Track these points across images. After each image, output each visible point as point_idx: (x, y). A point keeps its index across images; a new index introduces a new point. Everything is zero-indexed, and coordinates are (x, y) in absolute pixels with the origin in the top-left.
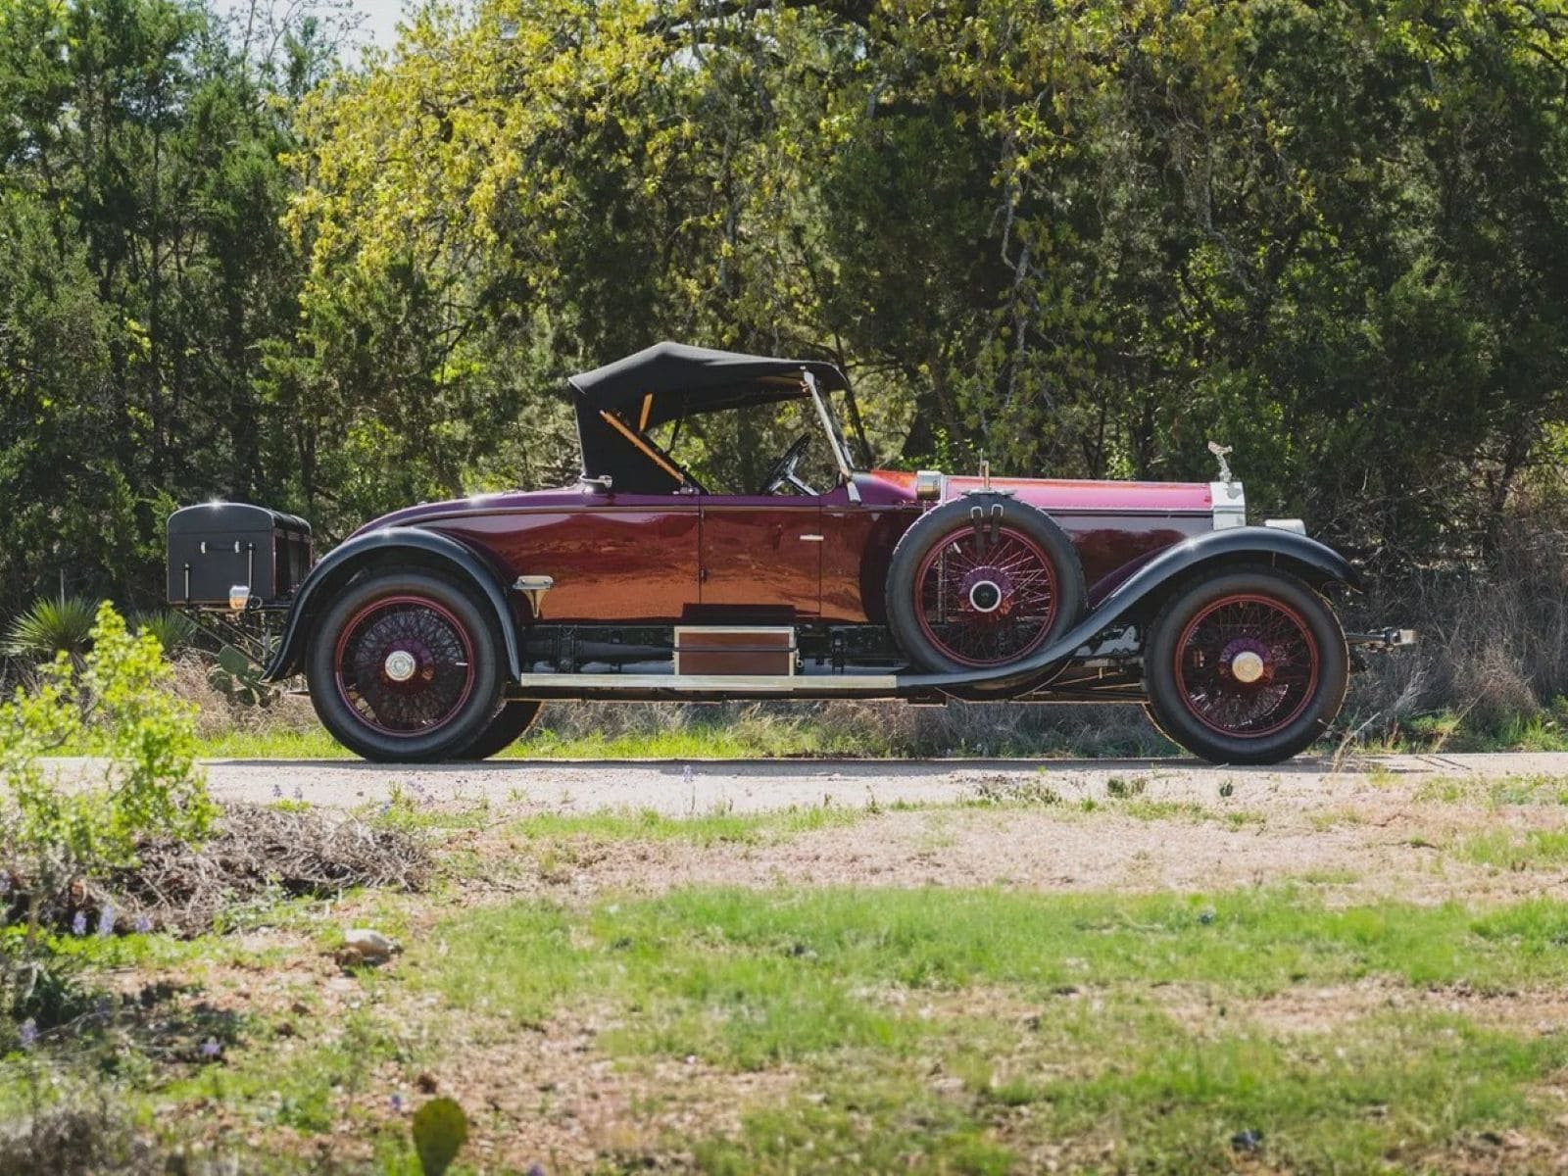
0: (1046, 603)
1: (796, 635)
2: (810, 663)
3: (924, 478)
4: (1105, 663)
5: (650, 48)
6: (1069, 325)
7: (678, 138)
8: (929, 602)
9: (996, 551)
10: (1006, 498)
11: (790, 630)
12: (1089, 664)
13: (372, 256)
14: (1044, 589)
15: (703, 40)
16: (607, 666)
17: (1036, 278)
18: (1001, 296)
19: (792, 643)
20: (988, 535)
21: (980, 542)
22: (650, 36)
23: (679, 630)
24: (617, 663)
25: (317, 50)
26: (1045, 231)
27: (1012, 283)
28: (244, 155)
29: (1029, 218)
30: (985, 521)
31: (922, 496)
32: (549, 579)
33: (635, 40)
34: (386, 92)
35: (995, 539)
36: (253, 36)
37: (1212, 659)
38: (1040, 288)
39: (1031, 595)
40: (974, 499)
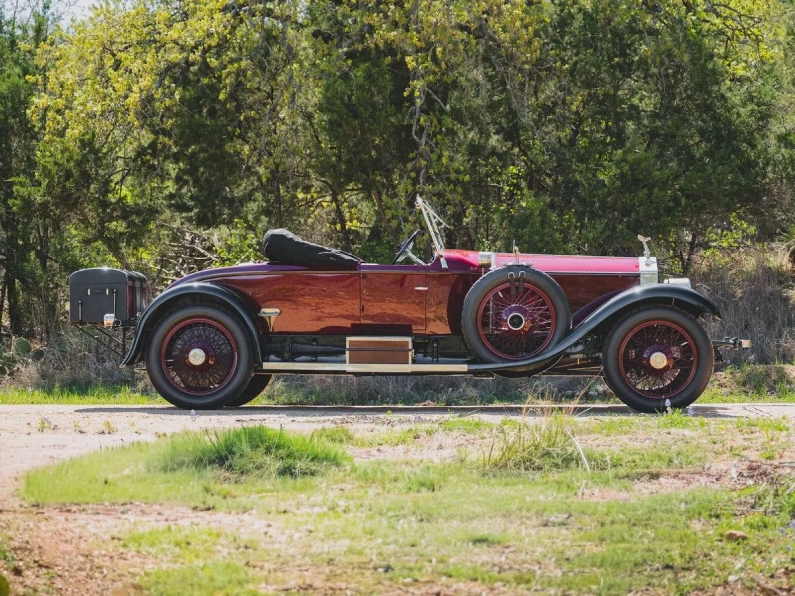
0: (549, 324)
1: (413, 341)
2: (420, 356)
3: (482, 256)
4: (581, 356)
5: (225, 20)
6: (447, 172)
7: (239, 69)
8: (485, 324)
9: (522, 297)
10: (527, 268)
11: (409, 339)
12: (572, 357)
13: (74, 132)
14: (548, 317)
15: (254, 15)
16: (309, 358)
17: (430, 146)
18: (411, 155)
19: (410, 347)
20: (517, 288)
21: (513, 292)
22: (225, 14)
23: (349, 339)
24: (315, 357)
25: (51, 18)
26: (435, 121)
27: (418, 149)
28: (9, 76)
29: (427, 114)
30: (515, 280)
31: (481, 266)
32: (278, 311)
33: (218, 16)
34: (84, 42)
35: (521, 290)
36: (19, 9)
37: (639, 355)
38: (432, 152)
39: (541, 320)
40: (510, 268)
